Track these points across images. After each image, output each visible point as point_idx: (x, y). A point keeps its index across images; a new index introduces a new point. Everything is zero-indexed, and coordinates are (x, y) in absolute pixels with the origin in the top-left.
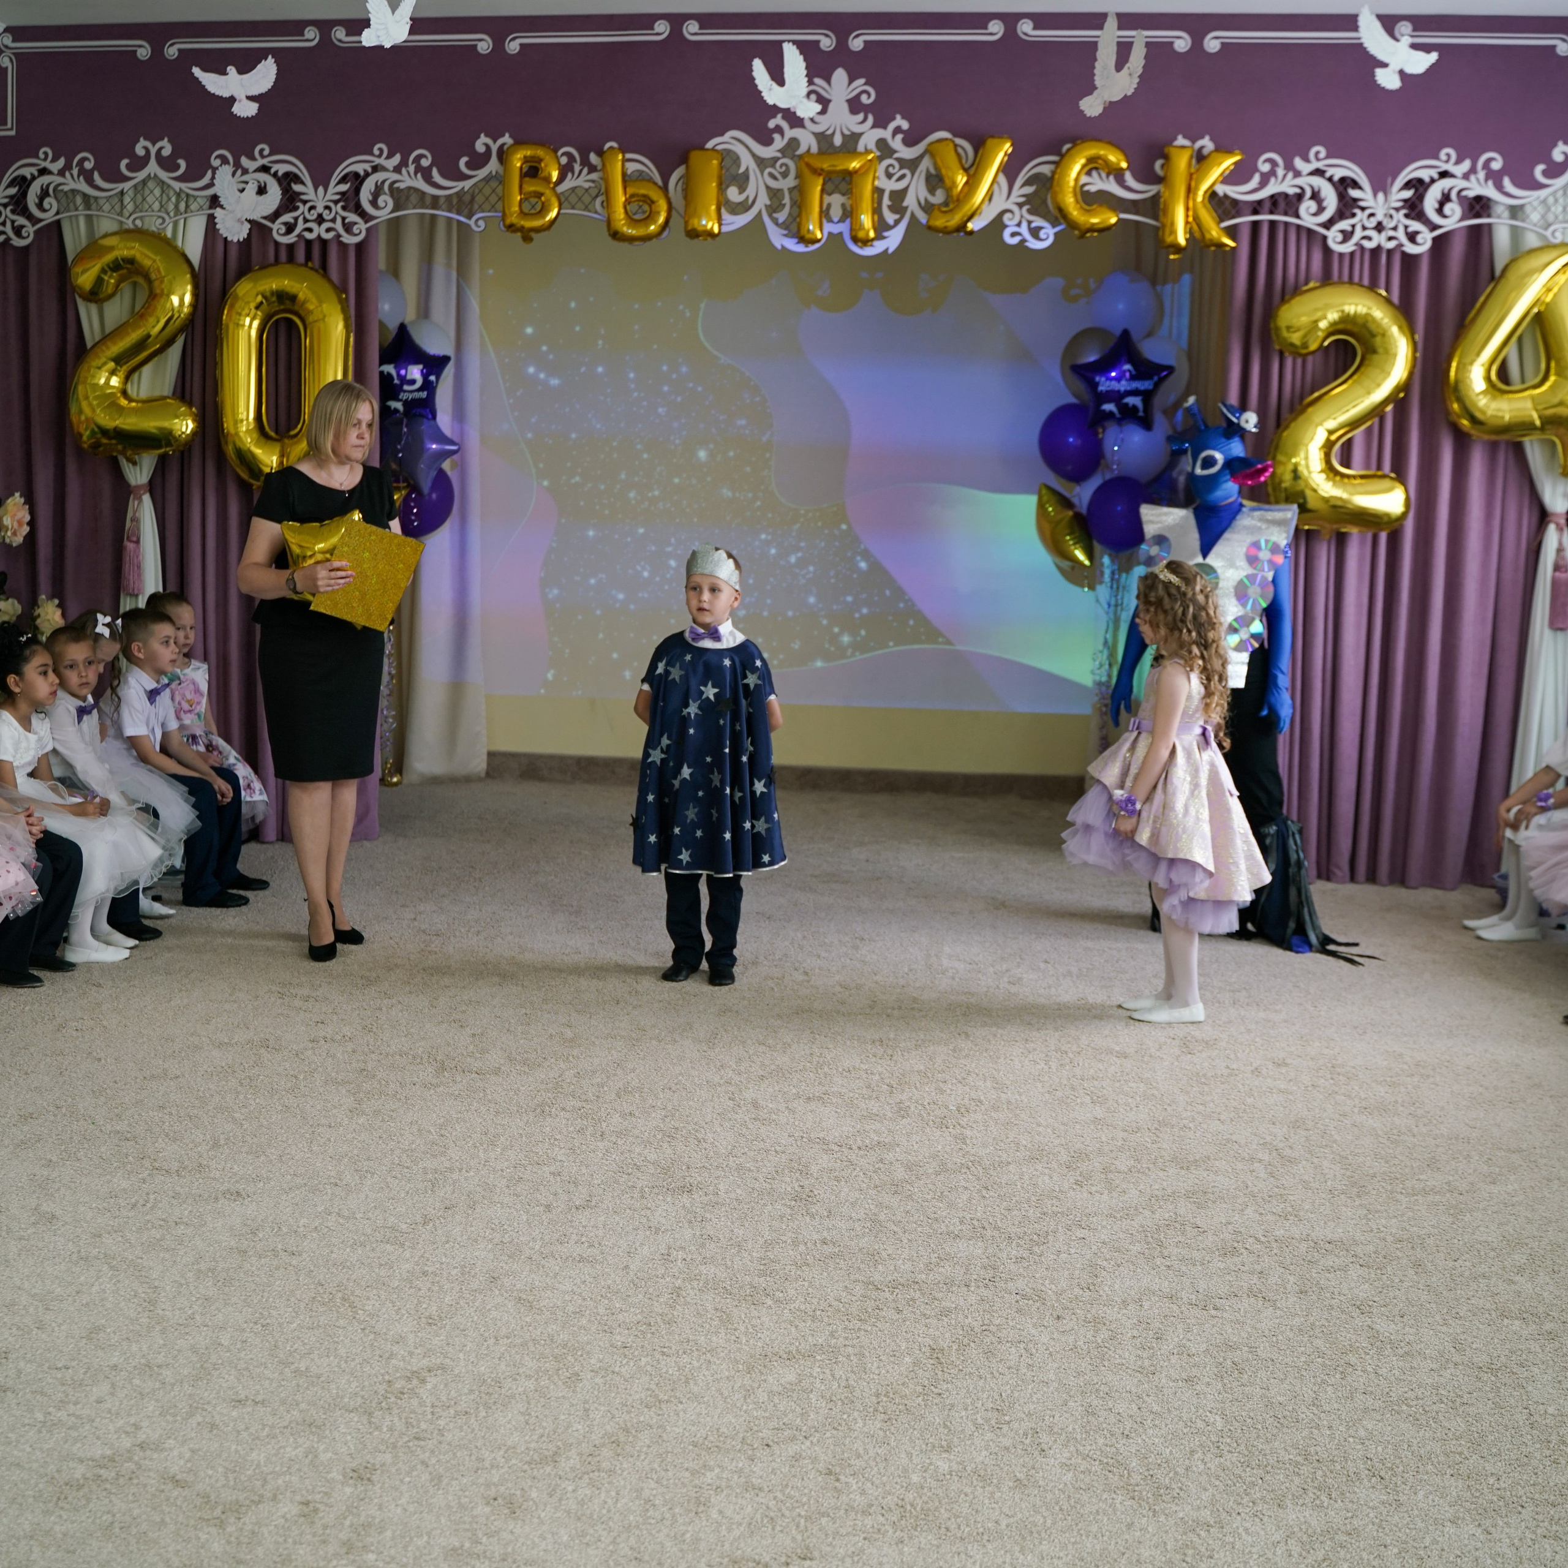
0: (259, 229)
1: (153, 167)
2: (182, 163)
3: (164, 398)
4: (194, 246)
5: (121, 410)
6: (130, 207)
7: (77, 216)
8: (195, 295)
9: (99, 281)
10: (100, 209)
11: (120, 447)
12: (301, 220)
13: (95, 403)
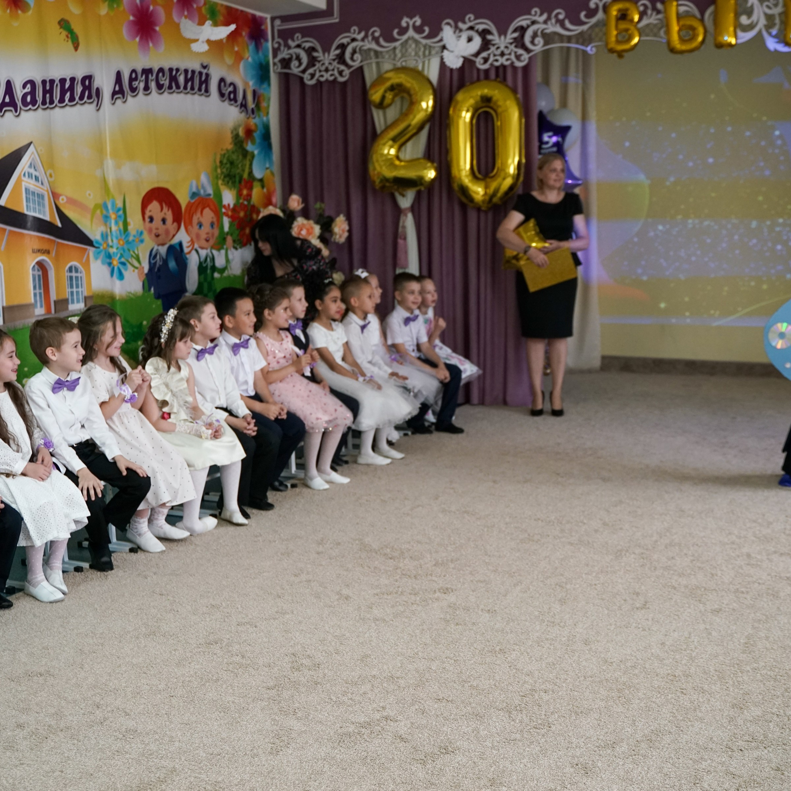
0: (468, 62)
1: (411, 33)
2: (427, 29)
3: (418, 159)
4: (433, 74)
5: (396, 167)
6: (399, 55)
7: (371, 63)
8: (435, 101)
9: (383, 97)
10: (383, 58)
11: (396, 187)
12: (492, 56)
13: (382, 163)
